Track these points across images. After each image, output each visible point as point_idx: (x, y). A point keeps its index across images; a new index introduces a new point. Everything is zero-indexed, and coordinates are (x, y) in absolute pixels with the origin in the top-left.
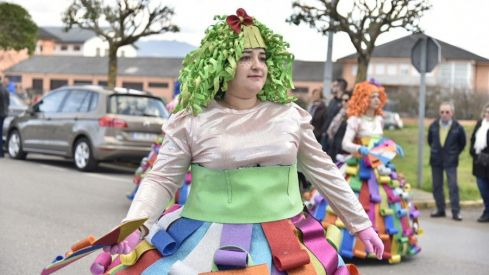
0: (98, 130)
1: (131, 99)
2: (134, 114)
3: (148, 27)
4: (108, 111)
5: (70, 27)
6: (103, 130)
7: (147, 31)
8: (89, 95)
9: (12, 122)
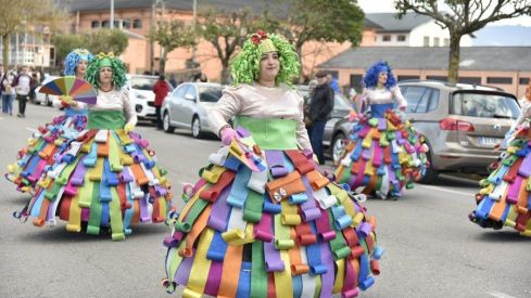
0: (438, 134)
1: (478, 97)
2: (482, 116)
3: (497, 9)
4: (451, 111)
5: (405, 13)
6: (444, 134)
7: (496, 14)
8: (429, 92)
9: (337, 124)
